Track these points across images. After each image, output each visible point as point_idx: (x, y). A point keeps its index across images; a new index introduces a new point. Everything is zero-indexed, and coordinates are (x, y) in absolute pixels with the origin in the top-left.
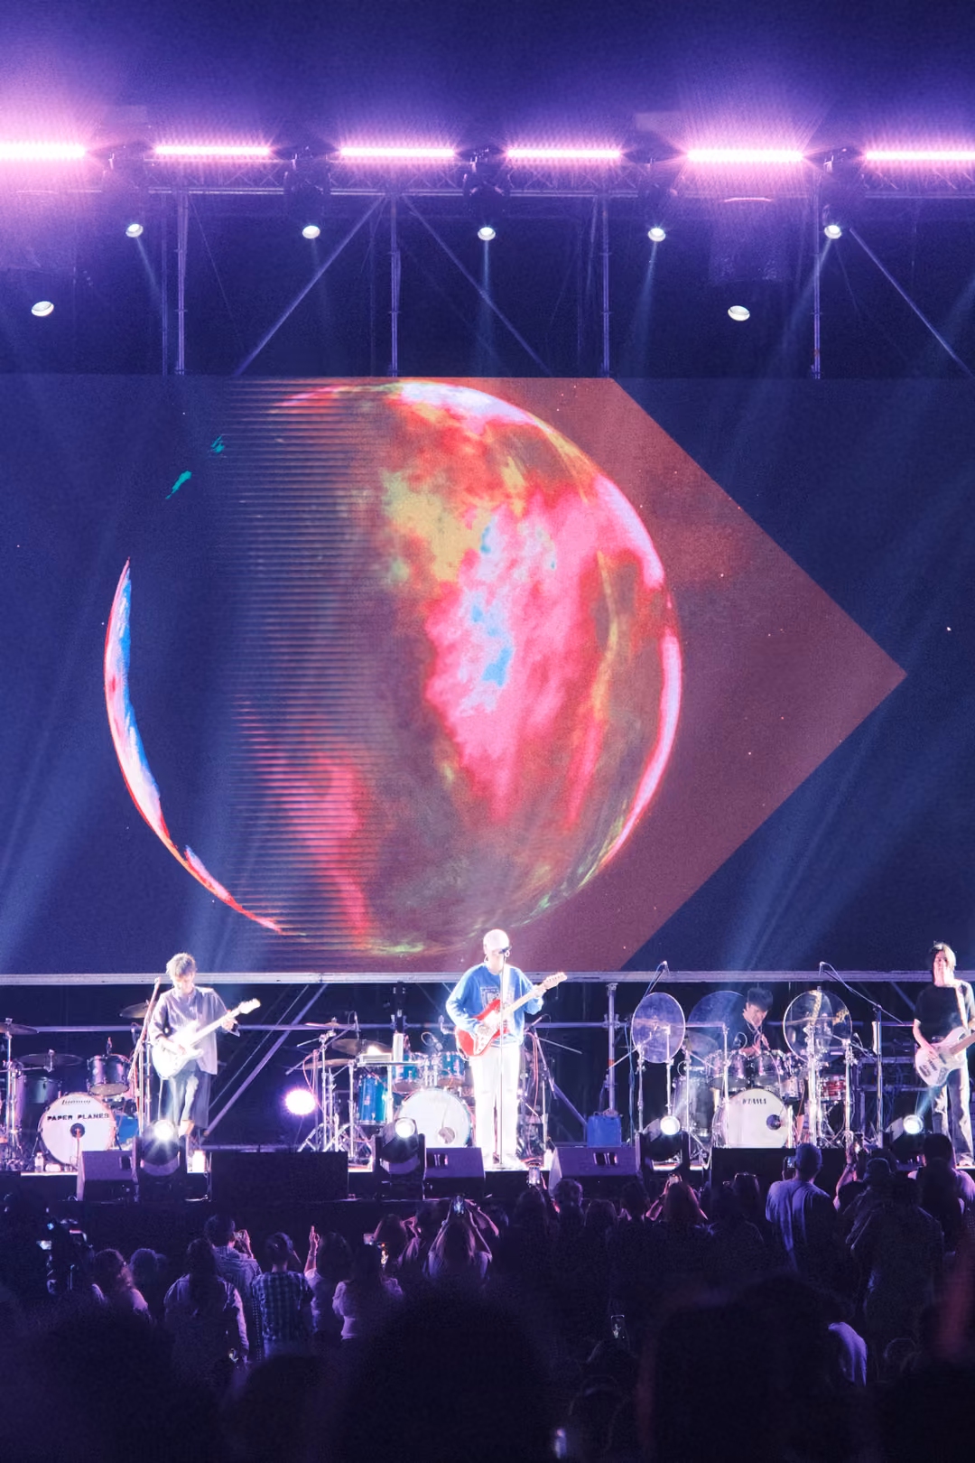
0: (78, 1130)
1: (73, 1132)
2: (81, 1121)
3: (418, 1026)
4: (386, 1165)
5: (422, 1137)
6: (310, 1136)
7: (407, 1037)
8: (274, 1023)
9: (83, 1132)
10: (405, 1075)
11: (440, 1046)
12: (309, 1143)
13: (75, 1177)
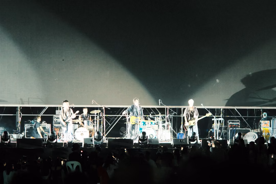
0: (82, 134)
1: (81, 135)
2: (82, 133)
3: (145, 116)
4: (140, 142)
5: (147, 136)
6: (126, 136)
7: (144, 118)
8: (118, 115)
9: (83, 135)
10: (143, 125)
11: (150, 120)
12: (126, 137)
13: (82, 143)
